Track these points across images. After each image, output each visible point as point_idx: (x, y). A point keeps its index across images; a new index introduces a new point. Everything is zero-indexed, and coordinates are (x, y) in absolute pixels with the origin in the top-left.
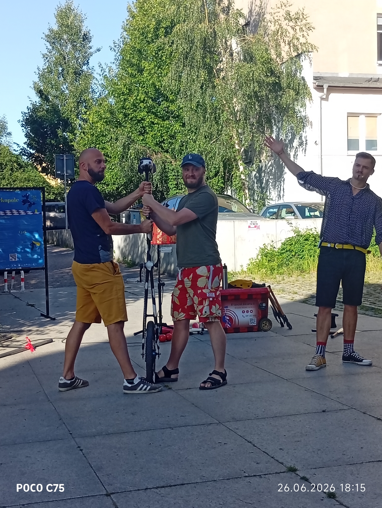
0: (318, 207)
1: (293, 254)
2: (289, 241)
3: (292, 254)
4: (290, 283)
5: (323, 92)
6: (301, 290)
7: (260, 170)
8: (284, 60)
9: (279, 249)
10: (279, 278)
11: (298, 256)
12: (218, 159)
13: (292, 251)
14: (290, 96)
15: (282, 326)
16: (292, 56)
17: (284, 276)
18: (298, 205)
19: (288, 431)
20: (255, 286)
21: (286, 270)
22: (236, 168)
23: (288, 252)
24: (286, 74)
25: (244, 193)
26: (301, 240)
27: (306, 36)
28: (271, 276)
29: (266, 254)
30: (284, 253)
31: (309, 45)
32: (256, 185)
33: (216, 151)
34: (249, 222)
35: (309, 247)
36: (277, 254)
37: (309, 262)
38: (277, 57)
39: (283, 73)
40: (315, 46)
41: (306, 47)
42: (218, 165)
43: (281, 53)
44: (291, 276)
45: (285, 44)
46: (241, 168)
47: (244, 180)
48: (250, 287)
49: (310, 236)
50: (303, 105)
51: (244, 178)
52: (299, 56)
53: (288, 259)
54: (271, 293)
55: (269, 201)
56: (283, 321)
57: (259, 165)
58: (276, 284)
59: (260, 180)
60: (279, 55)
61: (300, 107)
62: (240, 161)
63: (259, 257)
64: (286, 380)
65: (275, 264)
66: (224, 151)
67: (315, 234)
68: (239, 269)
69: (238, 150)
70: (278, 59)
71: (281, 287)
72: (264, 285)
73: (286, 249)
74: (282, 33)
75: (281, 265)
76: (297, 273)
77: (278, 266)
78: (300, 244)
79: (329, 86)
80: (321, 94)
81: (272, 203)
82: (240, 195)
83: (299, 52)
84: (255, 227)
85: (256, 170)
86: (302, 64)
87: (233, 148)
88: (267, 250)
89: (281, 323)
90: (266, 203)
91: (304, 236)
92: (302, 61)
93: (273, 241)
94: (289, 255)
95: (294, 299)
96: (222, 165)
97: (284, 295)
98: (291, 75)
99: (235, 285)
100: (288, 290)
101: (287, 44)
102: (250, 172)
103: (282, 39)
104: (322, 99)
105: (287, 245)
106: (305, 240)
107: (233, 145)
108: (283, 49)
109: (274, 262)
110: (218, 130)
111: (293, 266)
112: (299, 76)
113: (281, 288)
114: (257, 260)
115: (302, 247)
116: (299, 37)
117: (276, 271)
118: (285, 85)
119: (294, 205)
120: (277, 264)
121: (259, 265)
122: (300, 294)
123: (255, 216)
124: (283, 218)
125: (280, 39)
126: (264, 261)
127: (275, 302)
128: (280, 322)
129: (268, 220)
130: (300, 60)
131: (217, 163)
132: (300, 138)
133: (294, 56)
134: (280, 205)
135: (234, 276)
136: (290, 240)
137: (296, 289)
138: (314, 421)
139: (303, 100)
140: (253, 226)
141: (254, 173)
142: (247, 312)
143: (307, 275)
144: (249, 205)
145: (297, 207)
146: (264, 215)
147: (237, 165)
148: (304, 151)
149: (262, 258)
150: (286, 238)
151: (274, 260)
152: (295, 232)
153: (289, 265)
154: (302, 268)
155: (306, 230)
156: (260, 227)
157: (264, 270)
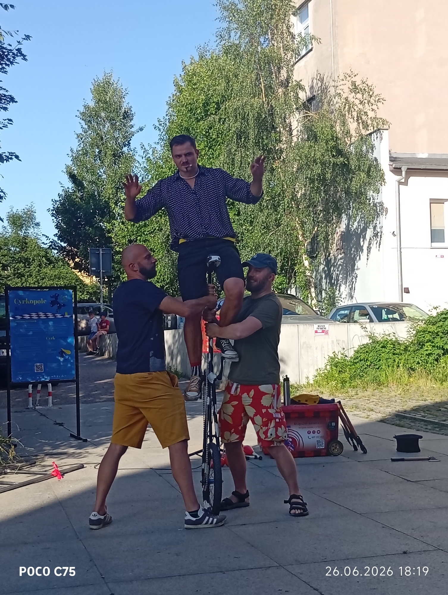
0: (397, 308)
1: (369, 363)
2: (363, 349)
3: (367, 364)
4: (365, 398)
5: (401, 175)
6: (378, 407)
7: (328, 263)
8: (353, 139)
9: (351, 358)
10: (351, 392)
11: (374, 366)
13: (367, 360)
14: (361, 179)
15: (356, 449)
16: (362, 133)
17: (357, 390)
18: (374, 306)
20: (323, 401)
21: (360, 383)
22: (300, 263)
23: (363, 362)
24: (356, 155)
25: (310, 292)
26: (378, 347)
27: (376, 109)
28: (342, 390)
29: (336, 364)
30: (357, 362)
32: (324, 281)
34: (316, 326)
35: (387, 357)
36: (349, 363)
37: (387, 373)
39: (352, 154)
41: (377, 122)
43: (349, 131)
44: (366, 390)
45: (354, 120)
46: (306, 263)
47: (309, 276)
48: (317, 403)
49: (388, 342)
51: (309, 274)
53: (362, 370)
54: (341, 410)
56: (356, 444)
58: (348, 400)
59: (329, 276)
60: (347, 133)
62: (305, 255)
63: (328, 367)
64: (360, 514)
66: (283, 243)
67: (394, 340)
68: (304, 382)
70: (346, 138)
71: (354, 402)
72: (333, 400)
73: (359, 358)
74: (350, 108)
75: (354, 377)
76: (372, 386)
77: (350, 378)
78: (377, 352)
79: (408, 169)
80: (398, 178)
82: (304, 294)
84: (323, 332)
86: (373, 143)
87: (296, 240)
88: (337, 359)
89: (354, 446)
91: (381, 343)
92: (374, 140)
93: (344, 349)
94: (363, 365)
95: (370, 417)
97: (358, 413)
98: (361, 156)
99: (299, 401)
100: (363, 406)
103: (350, 115)
104: (400, 183)
105: (361, 353)
106: (382, 347)
107: (296, 236)
108: (351, 126)
109: (346, 374)
111: (368, 378)
112: (370, 156)
113: (354, 405)
114: (326, 371)
115: (378, 355)
116: (368, 111)
117: (348, 384)
119: (369, 306)
120: (350, 376)
121: (327, 377)
122: (377, 411)
123: (322, 319)
124: (355, 322)
125: (347, 114)
126: (334, 372)
127: (346, 422)
128: (352, 444)
129: (338, 324)
130: (371, 139)
132: (375, 228)
133: (364, 134)
134: (352, 306)
135: (298, 390)
136: (365, 347)
137: (372, 406)
138: (394, 564)
140: (320, 331)
141: (322, 266)
142: (314, 432)
143: (385, 389)
144: (315, 306)
145: (372, 308)
146: (334, 318)
147: (302, 260)
148: (378, 244)
149: (331, 368)
150: (360, 344)
151: (346, 371)
152: (370, 337)
153: (363, 376)
154: (379, 380)
155: (383, 335)
156: (329, 332)
157: (334, 383)
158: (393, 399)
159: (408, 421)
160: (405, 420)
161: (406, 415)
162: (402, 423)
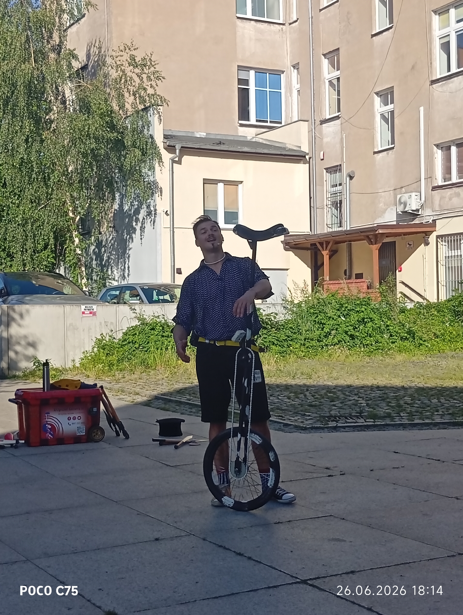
0: (169, 290)
1: (137, 346)
2: (132, 331)
3: (135, 346)
4: (132, 382)
5: (175, 153)
6: (145, 391)
7: (99, 244)
8: (129, 113)
9: (120, 340)
10: (118, 375)
11: (143, 348)
12: (47, 228)
13: (135, 342)
14: (135, 156)
15: (118, 435)
16: (138, 108)
17: (125, 374)
18: (145, 287)
19: (111, 566)
20: (84, 386)
21: (128, 366)
22: (70, 240)
23: (131, 344)
24: (131, 130)
25: (80, 271)
26: (147, 329)
27: (155, 86)
28: (109, 374)
29: (103, 346)
30: (126, 344)
31: (158, 97)
32: (94, 262)
33: (44, 218)
34: (83, 307)
35: (155, 339)
36: (118, 346)
37: (155, 356)
38: (119, 109)
39: (128, 129)
40: (165, 99)
41: (155, 99)
42: (47, 235)
43: (125, 105)
44: (134, 373)
45: (130, 94)
46: (77, 240)
47: (80, 255)
48: (78, 388)
49: (157, 324)
50: (152, 168)
51: (80, 252)
52: (146, 109)
53: (130, 352)
54: (103, 395)
55: (110, 281)
56: (118, 429)
57: (98, 237)
58: (114, 383)
59: (99, 256)
60: (122, 107)
61: (147, 169)
62: (75, 232)
63: (96, 349)
64: (116, 502)
65: (114, 358)
66: (55, 219)
67: (163, 322)
68: (70, 365)
69: (72, 218)
70: (121, 112)
71: (120, 386)
72: (96, 385)
73: (128, 341)
74: (126, 81)
75: (122, 360)
76: (140, 369)
77: (118, 361)
78: (146, 334)
79: (182, 147)
80: (172, 156)
81: (115, 284)
82: (74, 273)
83: (147, 105)
84: (91, 313)
85: (95, 244)
86: (150, 119)
87: (66, 216)
88: (104, 342)
89: (116, 431)
90: (107, 284)
91: (150, 325)
92: (150, 116)
93: (112, 331)
94: (132, 348)
95: (135, 401)
96: (53, 236)
97: (123, 397)
98: (137, 132)
99: (60, 386)
100: (129, 390)
101: (132, 94)
102: (87, 246)
103: (126, 89)
104: (173, 161)
105: (129, 335)
106: (151, 330)
107: (66, 211)
108: (126, 100)
109: (114, 356)
110: (47, 193)
111: (136, 361)
112: (146, 133)
113: (120, 388)
114: (93, 354)
115: (147, 338)
116: (147, 87)
117: (115, 367)
118: (129, 143)
119: (140, 287)
120: (117, 359)
121: (95, 360)
122: (143, 395)
123: (92, 300)
124: (125, 303)
125: (123, 87)
126: (101, 354)
127: (108, 406)
128: (114, 430)
129: (107, 305)
130: (147, 114)
131: (46, 234)
132: (148, 207)
133: (140, 109)
134: (123, 287)
135: (63, 373)
136: (133, 329)
137: (138, 390)
138: (144, 552)
139: (152, 161)
140: (88, 312)
141: (93, 248)
142: (74, 418)
143: (153, 372)
144: (85, 285)
145: (143, 289)
146: (104, 299)
147: (71, 237)
148: (152, 222)
149: (99, 351)
150: (128, 326)
151: (113, 354)
152: (139, 319)
153: (131, 360)
154: (147, 363)
155: (153, 317)
156: (97, 314)
157: (101, 366)
158: (160, 382)
159: (173, 405)
160: (171, 403)
161: (171, 398)
162: (167, 406)
